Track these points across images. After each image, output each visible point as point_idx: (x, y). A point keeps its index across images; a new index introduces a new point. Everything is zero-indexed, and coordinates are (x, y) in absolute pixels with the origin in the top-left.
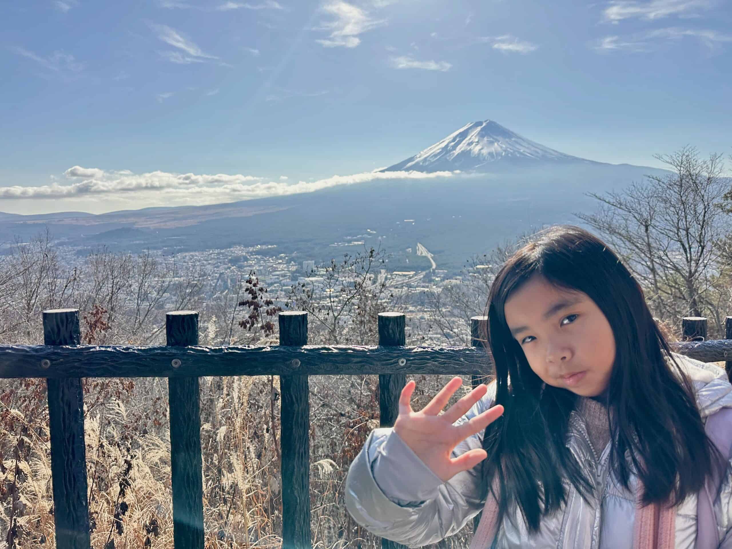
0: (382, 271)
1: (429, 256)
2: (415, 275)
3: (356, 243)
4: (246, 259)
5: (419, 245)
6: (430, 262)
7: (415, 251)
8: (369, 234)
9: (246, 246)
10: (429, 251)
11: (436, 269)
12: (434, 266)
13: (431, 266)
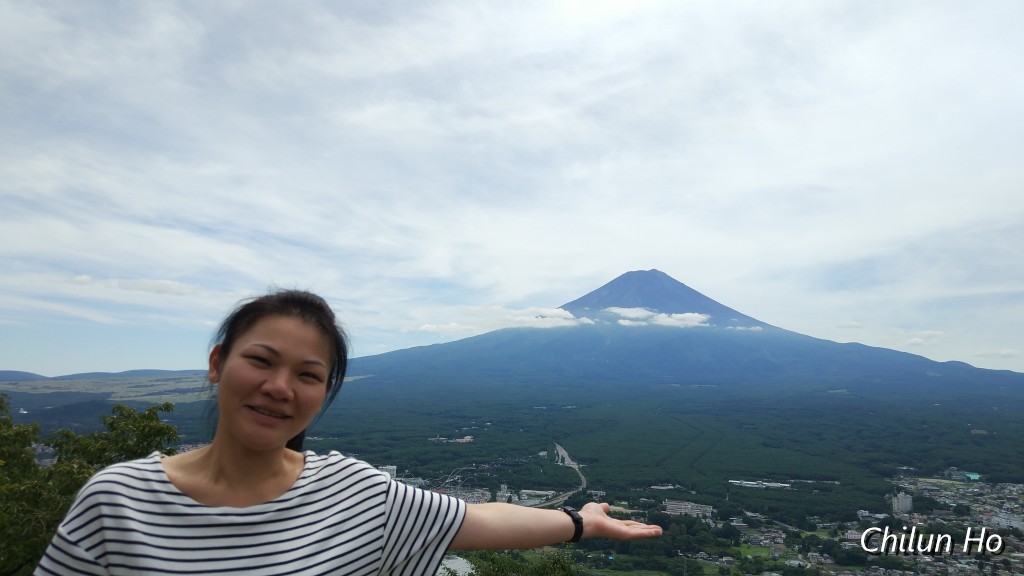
0: (502, 486)
1: (575, 466)
2: (554, 497)
3: (460, 440)
5: (559, 447)
6: (577, 476)
7: (553, 456)
10: (573, 458)
11: (587, 488)
12: (584, 485)
13: (579, 483)
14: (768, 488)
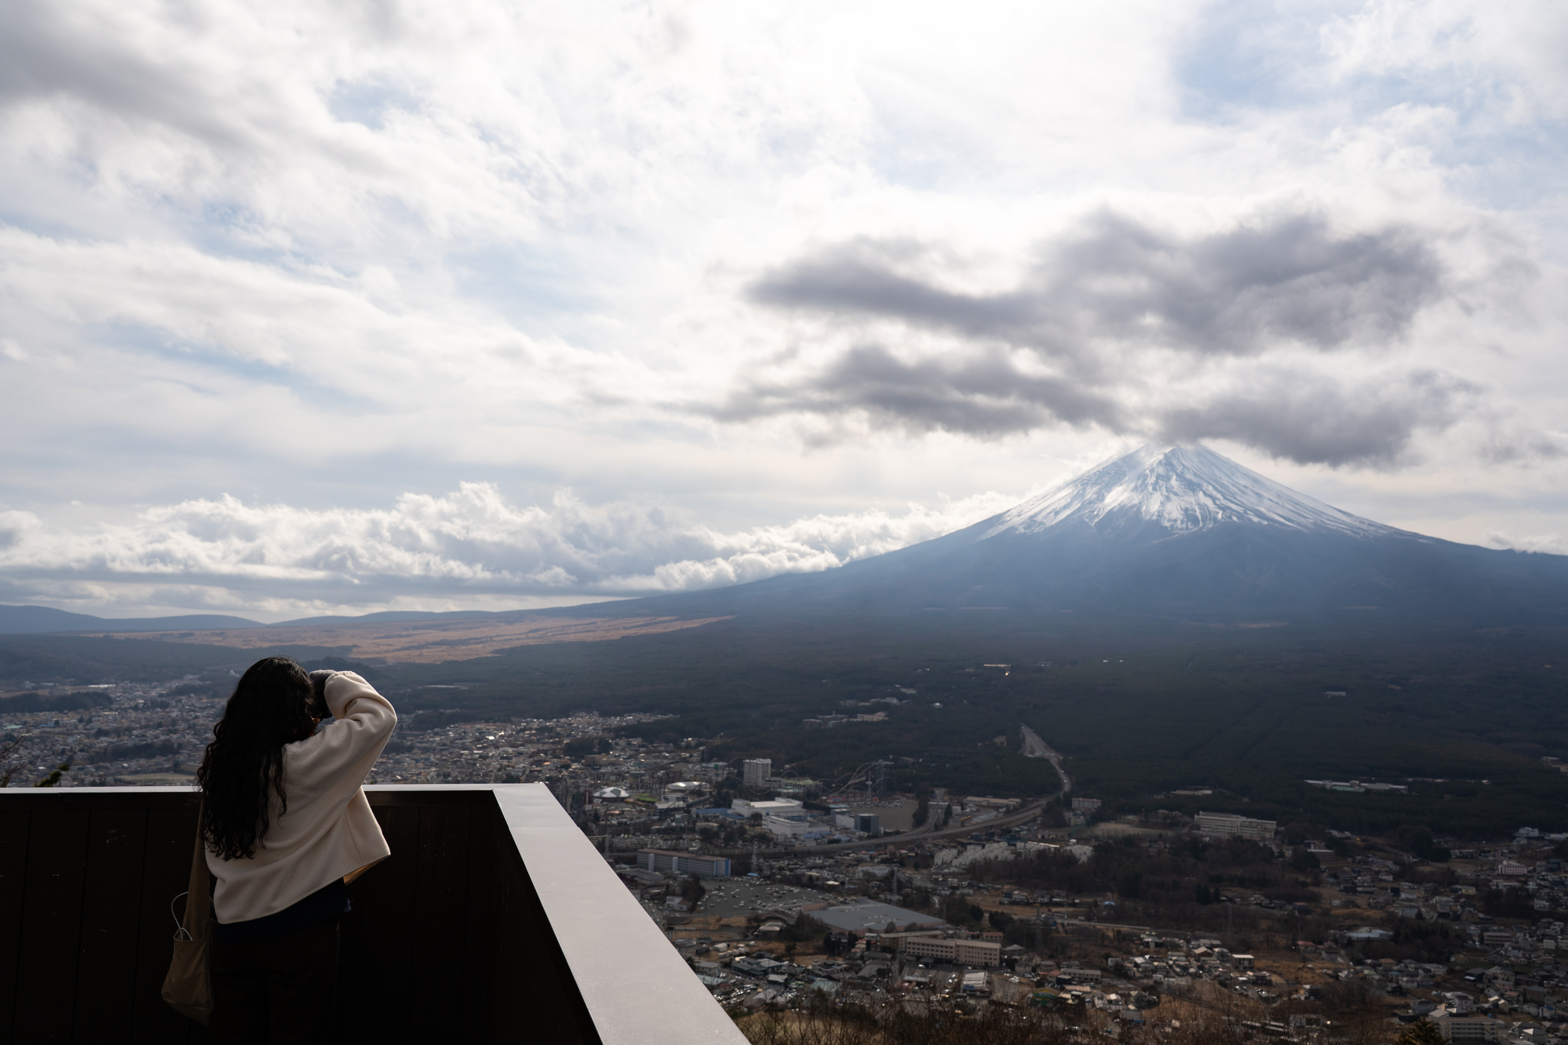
0: (937, 792)
1: (1054, 757)
2: (1023, 806)
3: (868, 718)
4: (605, 747)
5: (1025, 730)
6: (1056, 774)
8: (900, 697)
9: (605, 714)
11: (1073, 793)
12: (1067, 787)
14: (1368, 791)
